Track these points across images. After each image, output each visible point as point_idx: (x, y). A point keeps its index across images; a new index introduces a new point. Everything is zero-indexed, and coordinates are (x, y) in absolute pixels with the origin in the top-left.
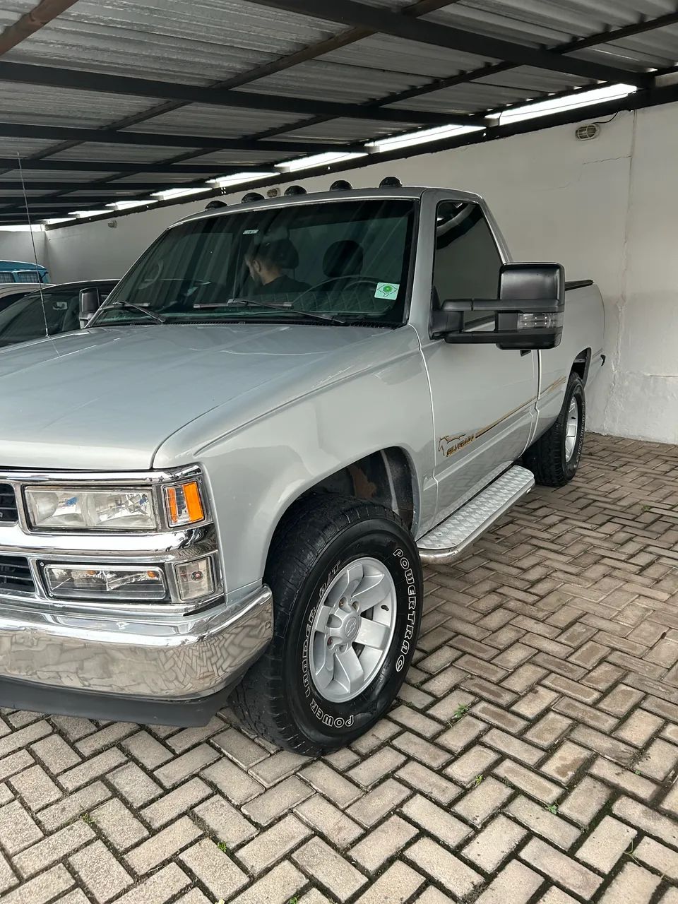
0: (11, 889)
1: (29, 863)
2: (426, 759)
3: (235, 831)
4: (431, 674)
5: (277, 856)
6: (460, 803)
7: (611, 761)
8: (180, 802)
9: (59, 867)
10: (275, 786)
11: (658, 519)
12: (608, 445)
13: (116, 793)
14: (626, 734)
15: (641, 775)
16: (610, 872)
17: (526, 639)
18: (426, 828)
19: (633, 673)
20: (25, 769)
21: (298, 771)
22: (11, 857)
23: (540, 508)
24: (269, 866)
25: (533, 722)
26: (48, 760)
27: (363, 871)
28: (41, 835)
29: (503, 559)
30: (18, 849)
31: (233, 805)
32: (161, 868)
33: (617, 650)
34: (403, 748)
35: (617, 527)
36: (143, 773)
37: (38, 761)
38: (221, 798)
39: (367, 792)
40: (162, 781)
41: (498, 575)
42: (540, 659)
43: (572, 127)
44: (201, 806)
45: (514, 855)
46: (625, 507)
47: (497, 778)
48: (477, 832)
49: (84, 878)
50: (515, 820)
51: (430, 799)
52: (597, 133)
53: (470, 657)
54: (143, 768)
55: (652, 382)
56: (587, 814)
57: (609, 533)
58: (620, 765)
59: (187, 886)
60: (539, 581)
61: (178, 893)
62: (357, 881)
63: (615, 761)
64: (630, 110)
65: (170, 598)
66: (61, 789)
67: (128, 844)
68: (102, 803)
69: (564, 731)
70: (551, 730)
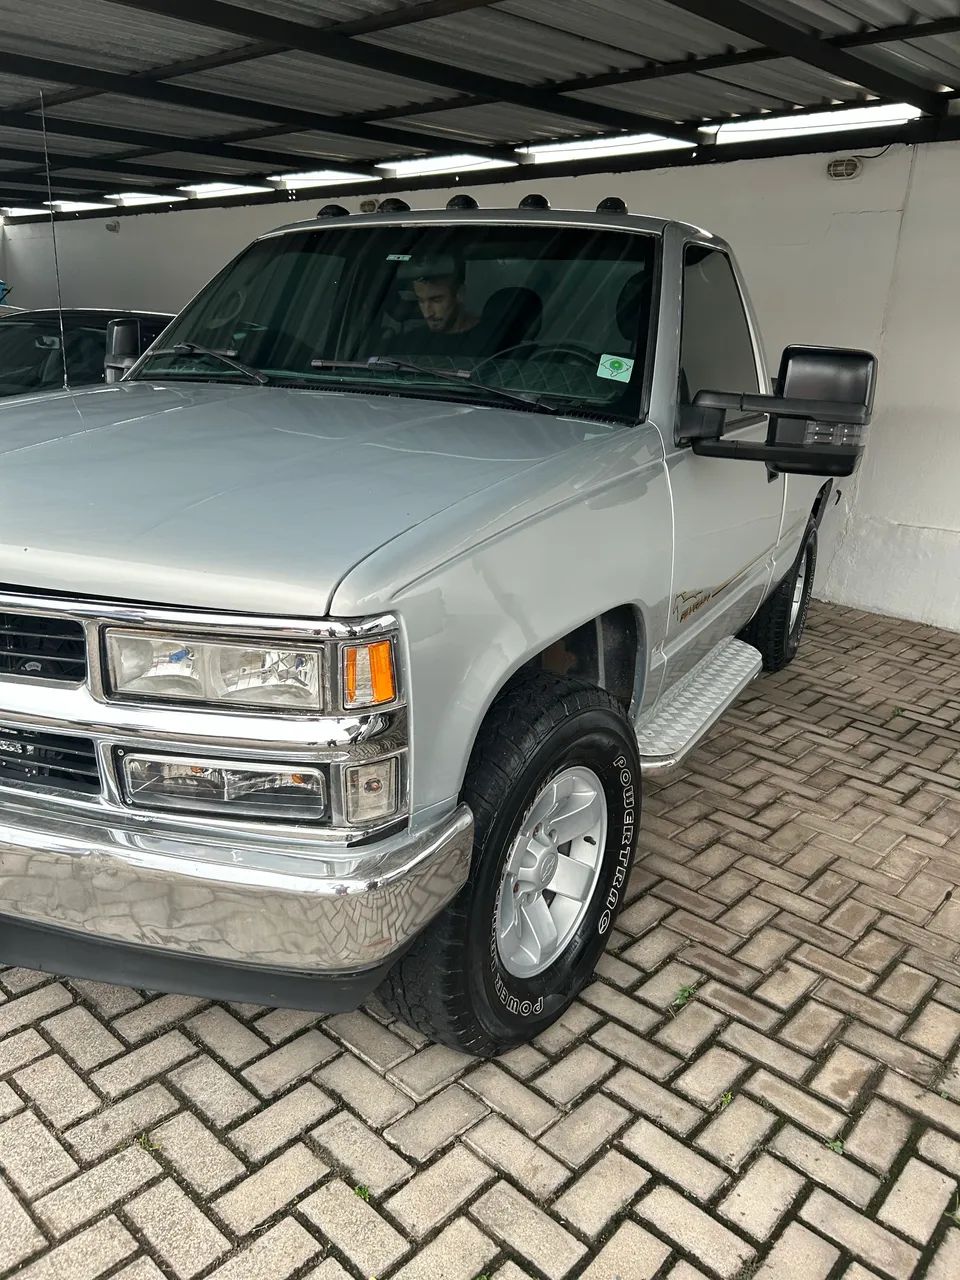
0: (37, 1255)
1: (62, 1212)
2: (644, 1065)
3: (379, 1169)
4: (633, 937)
5: (447, 1210)
6: (704, 1134)
7: (904, 1077)
8: (287, 1120)
9: (110, 1221)
10: (429, 1099)
11: (914, 728)
12: (833, 617)
13: (186, 1104)
14: (919, 1037)
15: (948, 1098)
16: (929, 1242)
17: (760, 891)
18: (661, 1171)
19: (916, 949)
20: (36, 1060)
21: (460, 1077)
22: (31, 1203)
23: (752, 700)
24: (438, 1225)
25: (789, 1014)
26: (72, 1047)
27: (580, 1236)
28: (75, 1167)
29: (710, 770)
30: (39, 1190)
31: (371, 1128)
32: (273, 1226)
33: (888, 913)
34: (609, 1046)
35: (862, 735)
36: (225, 1074)
37: (55, 1048)
38: (351, 1117)
39: (566, 1113)
40: (257, 1086)
41: (707, 795)
42: (784, 921)
43: (823, 159)
44: (321, 1129)
45: (791, 1216)
46: (867, 707)
47: (751, 1097)
48: (736, 1178)
49: (152, 1240)
50: (786, 1162)
51: (661, 1127)
52: (858, 171)
53: (685, 913)
54: (224, 1065)
55: (899, 533)
56: (884, 1155)
57: (852, 742)
58: (918, 1083)
59: (317, 1255)
60: (766, 806)
61: (304, 1265)
62: (572, 1251)
63: (910, 1076)
64: (907, 144)
65: (330, 817)
66: (98, 1093)
67: (215, 1185)
68: (167, 1118)
69: (835, 1030)
70: (817, 1028)
